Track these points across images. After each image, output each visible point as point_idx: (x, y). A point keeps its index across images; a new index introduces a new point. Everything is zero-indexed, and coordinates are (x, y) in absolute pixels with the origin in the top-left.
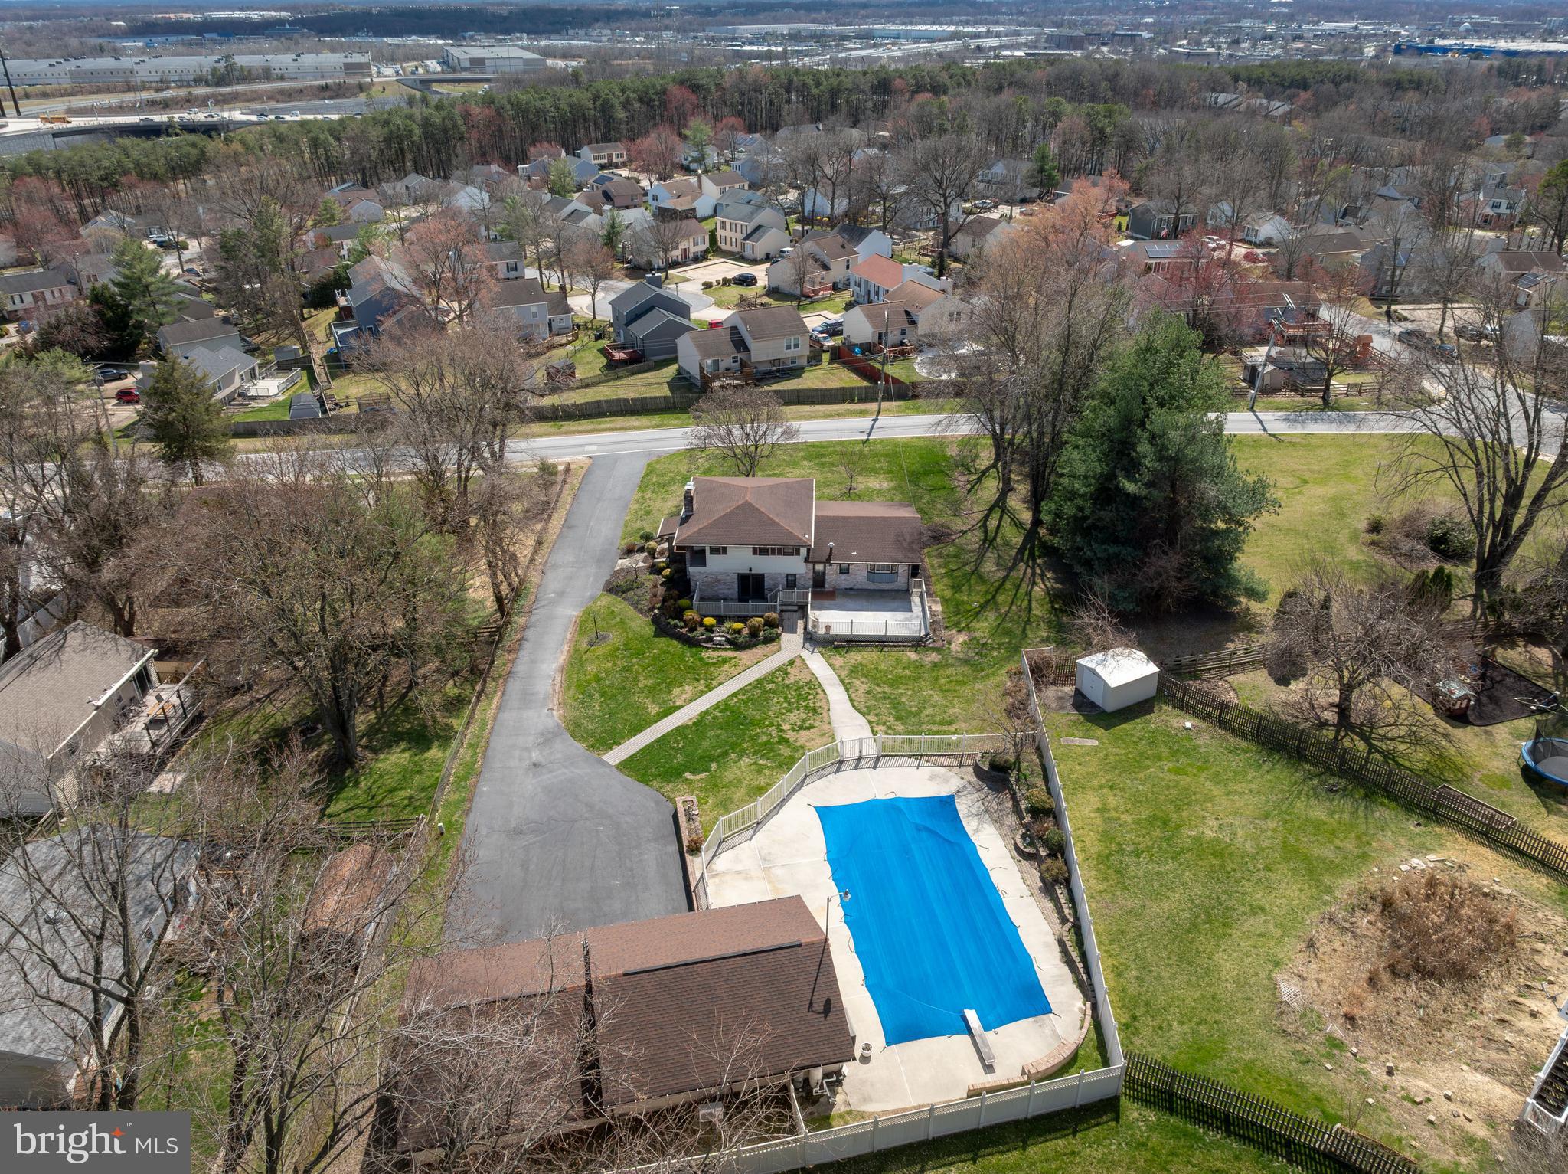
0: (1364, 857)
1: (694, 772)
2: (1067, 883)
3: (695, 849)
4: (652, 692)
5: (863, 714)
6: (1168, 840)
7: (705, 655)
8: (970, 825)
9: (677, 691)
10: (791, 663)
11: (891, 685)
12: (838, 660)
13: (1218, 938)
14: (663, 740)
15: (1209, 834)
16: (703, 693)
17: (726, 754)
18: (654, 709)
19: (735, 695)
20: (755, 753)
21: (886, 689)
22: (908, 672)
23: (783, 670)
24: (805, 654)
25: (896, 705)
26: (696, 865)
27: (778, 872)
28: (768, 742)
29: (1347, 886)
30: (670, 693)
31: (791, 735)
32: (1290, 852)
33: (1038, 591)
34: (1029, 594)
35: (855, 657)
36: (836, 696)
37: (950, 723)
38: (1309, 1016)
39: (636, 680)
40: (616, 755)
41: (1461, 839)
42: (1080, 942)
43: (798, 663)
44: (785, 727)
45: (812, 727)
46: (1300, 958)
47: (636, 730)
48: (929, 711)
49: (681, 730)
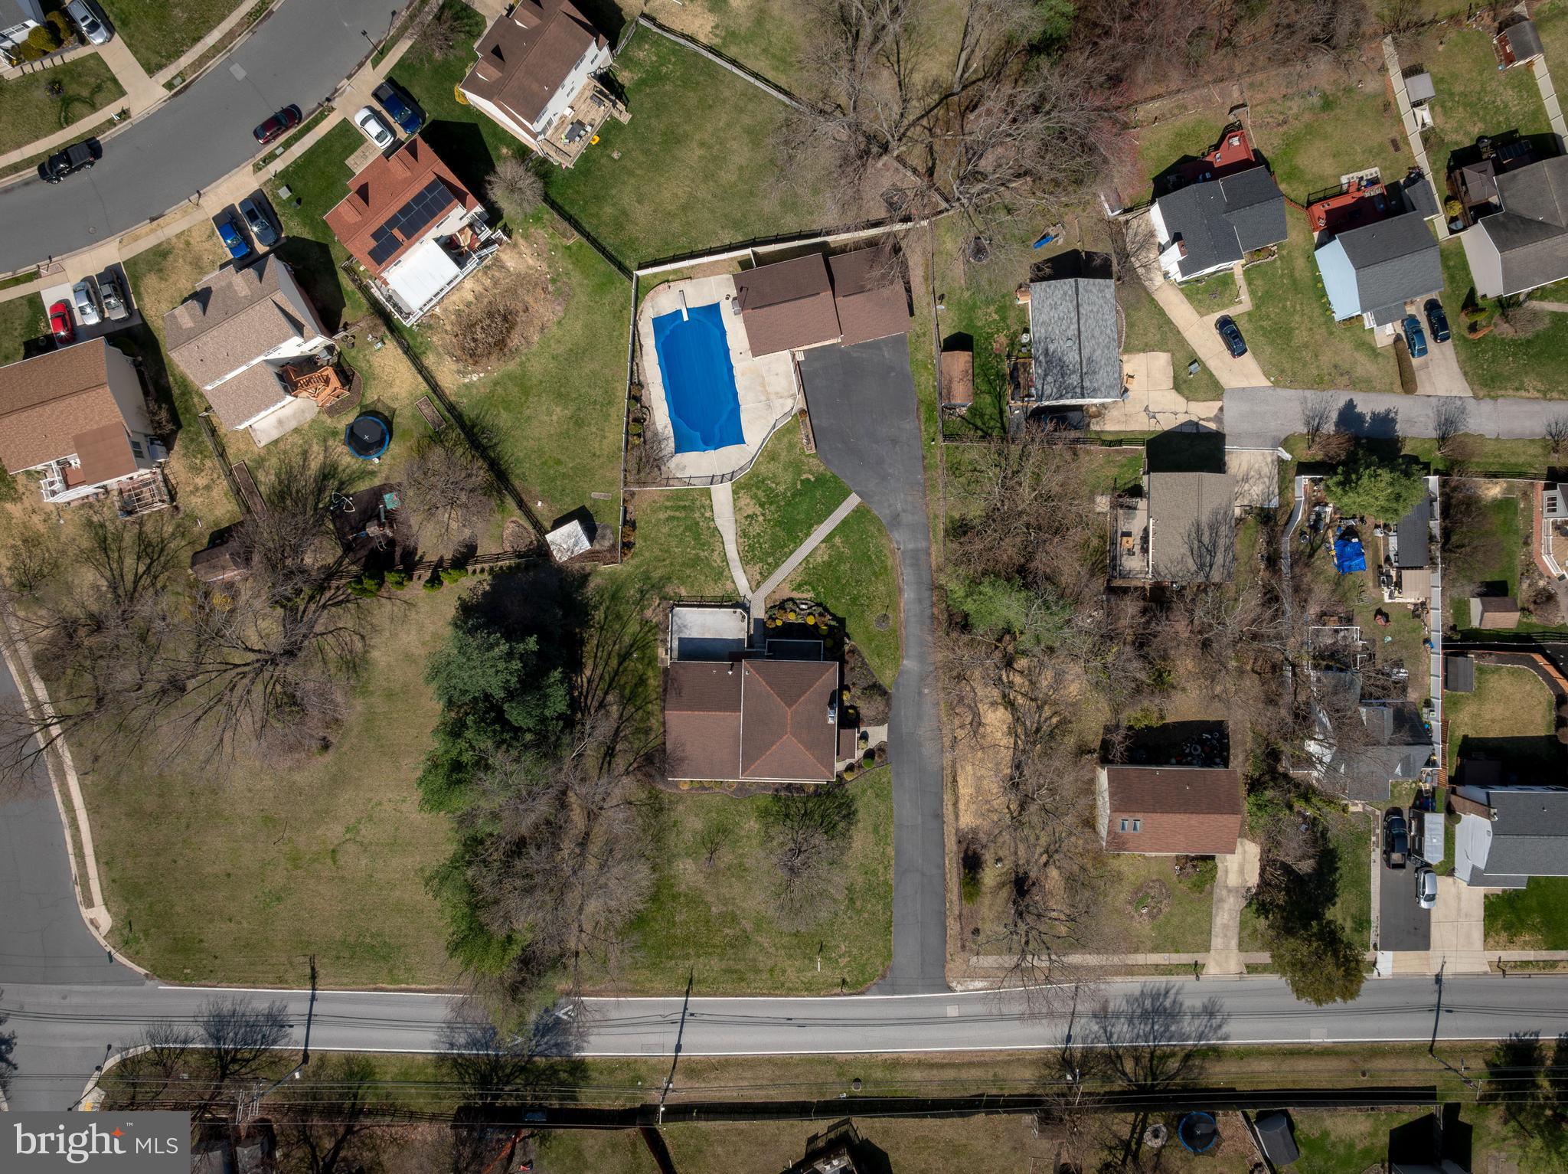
0: (496, 383)
1: (808, 480)
2: (631, 383)
3: (802, 412)
4: (840, 558)
5: (716, 528)
6: (579, 409)
7: (810, 595)
8: (669, 431)
9: (826, 558)
10: (758, 585)
11: (698, 557)
12: (729, 585)
13: (577, 344)
14: (830, 512)
15: (558, 409)
16: (810, 555)
17: (794, 496)
18: (837, 540)
19: (791, 552)
20: (777, 495)
21: (702, 554)
22: (688, 572)
23: (765, 576)
24: (749, 595)
25: (697, 537)
26: (801, 404)
27: (763, 398)
28: (771, 504)
29: (512, 366)
30: (830, 556)
31: (758, 510)
32: (526, 391)
33: (588, 672)
34: (595, 667)
35: (718, 591)
36: (732, 550)
37: (669, 519)
38: (559, 293)
39: (852, 569)
40: (853, 501)
41: (447, 392)
42: (633, 351)
43: (754, 584)
44: (761, 518)
45: (747, 517)
46: (549, 324)
47: (845, 522)
48: (680, 531)
49: (820, 522)
